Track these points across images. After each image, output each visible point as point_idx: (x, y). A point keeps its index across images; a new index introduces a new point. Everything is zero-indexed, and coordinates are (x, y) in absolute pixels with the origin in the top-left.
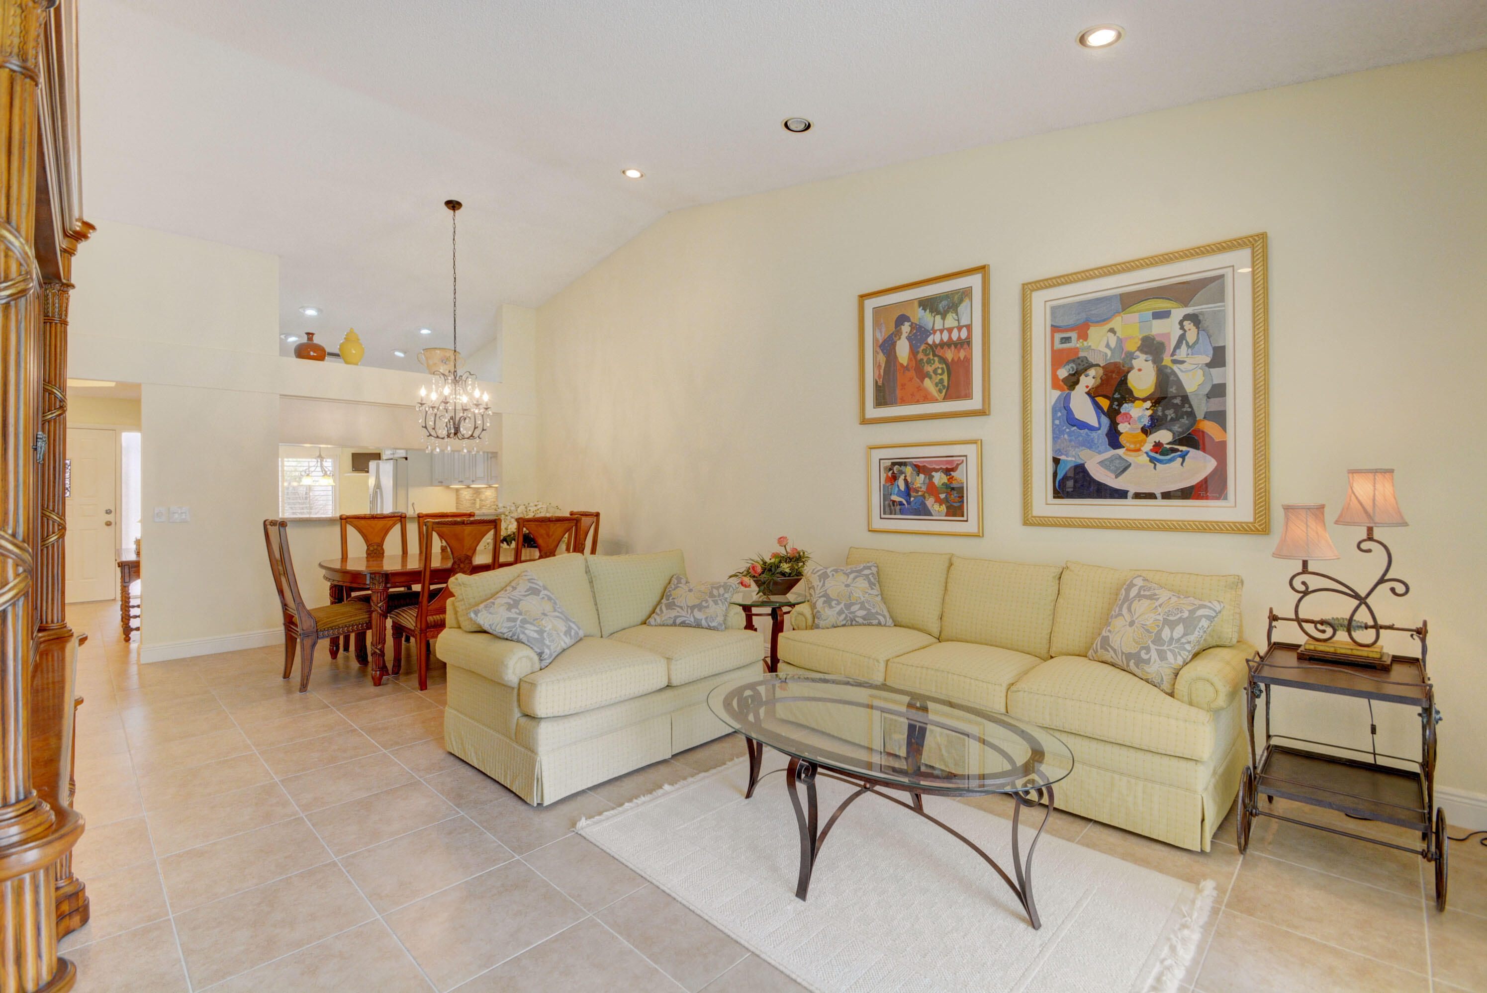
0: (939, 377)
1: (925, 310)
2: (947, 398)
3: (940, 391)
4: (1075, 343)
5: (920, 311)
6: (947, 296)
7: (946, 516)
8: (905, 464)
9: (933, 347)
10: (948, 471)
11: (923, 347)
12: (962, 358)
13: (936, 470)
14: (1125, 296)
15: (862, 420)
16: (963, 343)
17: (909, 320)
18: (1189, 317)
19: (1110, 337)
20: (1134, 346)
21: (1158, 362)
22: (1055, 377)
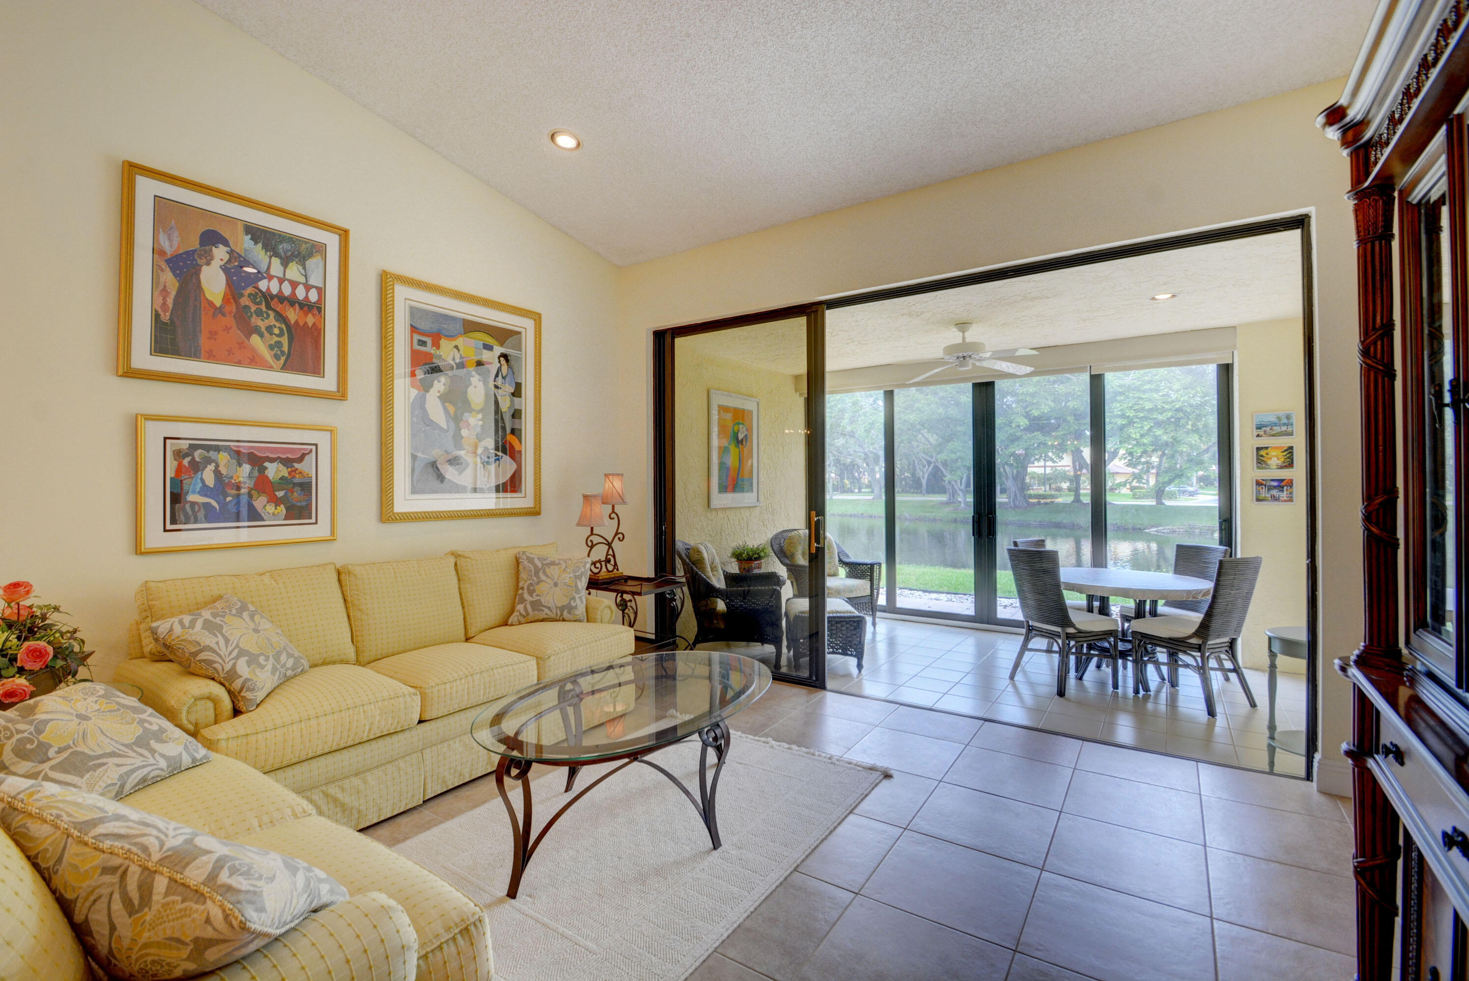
0: (276, 339)
1: (256, 243)
2: (285, 368)
3: (277, 357)
4: (429, 349)
5: (247, 239)
6: (291, 239)
7: (285, 519)
8: (217, 449)
9: (267, 297)
10: (287, 462)
11: (250, 290)
12: (310, 325)
13: (272, 460)
14: (463, 321)
15: (122, 369)
16: (312, 307)
17: (226, 243)
18: (504, 355)
19: (455, 353)
20: (471, 366)
21: (486, 384)
22: (414, 375)
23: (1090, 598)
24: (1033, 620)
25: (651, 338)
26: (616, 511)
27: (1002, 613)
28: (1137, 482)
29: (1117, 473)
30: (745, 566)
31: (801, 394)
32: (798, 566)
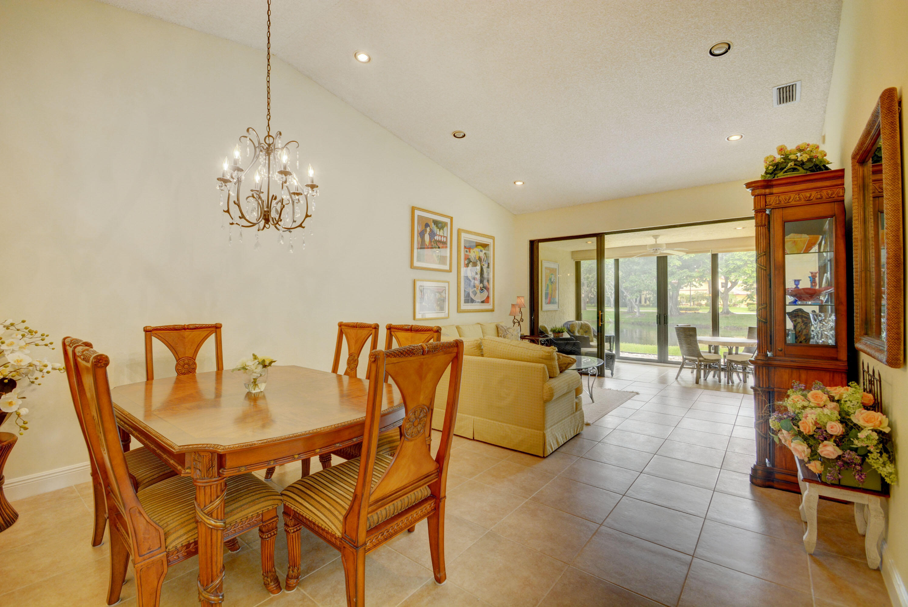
3: (438, 260)
6: (441, 222)
7: (439, 311)
10: (440, 293)
11: (433, 240)
14: (476, 242)
15: (412, 266)
16: (445, 243)
17: (429, 227)
18: (485, 253)
19: (474, 254)
20: (477, 258)
21: (481, 264)
22: (465, 263)
23: (710, 346)
24: (686, 355)
25: (529, 243)
26: (521, 310)
27: (670, 358)
28: (750, 300)
29: (738, 294)
30: (557, 335)
31: (574, 260)
32: (577, 336)
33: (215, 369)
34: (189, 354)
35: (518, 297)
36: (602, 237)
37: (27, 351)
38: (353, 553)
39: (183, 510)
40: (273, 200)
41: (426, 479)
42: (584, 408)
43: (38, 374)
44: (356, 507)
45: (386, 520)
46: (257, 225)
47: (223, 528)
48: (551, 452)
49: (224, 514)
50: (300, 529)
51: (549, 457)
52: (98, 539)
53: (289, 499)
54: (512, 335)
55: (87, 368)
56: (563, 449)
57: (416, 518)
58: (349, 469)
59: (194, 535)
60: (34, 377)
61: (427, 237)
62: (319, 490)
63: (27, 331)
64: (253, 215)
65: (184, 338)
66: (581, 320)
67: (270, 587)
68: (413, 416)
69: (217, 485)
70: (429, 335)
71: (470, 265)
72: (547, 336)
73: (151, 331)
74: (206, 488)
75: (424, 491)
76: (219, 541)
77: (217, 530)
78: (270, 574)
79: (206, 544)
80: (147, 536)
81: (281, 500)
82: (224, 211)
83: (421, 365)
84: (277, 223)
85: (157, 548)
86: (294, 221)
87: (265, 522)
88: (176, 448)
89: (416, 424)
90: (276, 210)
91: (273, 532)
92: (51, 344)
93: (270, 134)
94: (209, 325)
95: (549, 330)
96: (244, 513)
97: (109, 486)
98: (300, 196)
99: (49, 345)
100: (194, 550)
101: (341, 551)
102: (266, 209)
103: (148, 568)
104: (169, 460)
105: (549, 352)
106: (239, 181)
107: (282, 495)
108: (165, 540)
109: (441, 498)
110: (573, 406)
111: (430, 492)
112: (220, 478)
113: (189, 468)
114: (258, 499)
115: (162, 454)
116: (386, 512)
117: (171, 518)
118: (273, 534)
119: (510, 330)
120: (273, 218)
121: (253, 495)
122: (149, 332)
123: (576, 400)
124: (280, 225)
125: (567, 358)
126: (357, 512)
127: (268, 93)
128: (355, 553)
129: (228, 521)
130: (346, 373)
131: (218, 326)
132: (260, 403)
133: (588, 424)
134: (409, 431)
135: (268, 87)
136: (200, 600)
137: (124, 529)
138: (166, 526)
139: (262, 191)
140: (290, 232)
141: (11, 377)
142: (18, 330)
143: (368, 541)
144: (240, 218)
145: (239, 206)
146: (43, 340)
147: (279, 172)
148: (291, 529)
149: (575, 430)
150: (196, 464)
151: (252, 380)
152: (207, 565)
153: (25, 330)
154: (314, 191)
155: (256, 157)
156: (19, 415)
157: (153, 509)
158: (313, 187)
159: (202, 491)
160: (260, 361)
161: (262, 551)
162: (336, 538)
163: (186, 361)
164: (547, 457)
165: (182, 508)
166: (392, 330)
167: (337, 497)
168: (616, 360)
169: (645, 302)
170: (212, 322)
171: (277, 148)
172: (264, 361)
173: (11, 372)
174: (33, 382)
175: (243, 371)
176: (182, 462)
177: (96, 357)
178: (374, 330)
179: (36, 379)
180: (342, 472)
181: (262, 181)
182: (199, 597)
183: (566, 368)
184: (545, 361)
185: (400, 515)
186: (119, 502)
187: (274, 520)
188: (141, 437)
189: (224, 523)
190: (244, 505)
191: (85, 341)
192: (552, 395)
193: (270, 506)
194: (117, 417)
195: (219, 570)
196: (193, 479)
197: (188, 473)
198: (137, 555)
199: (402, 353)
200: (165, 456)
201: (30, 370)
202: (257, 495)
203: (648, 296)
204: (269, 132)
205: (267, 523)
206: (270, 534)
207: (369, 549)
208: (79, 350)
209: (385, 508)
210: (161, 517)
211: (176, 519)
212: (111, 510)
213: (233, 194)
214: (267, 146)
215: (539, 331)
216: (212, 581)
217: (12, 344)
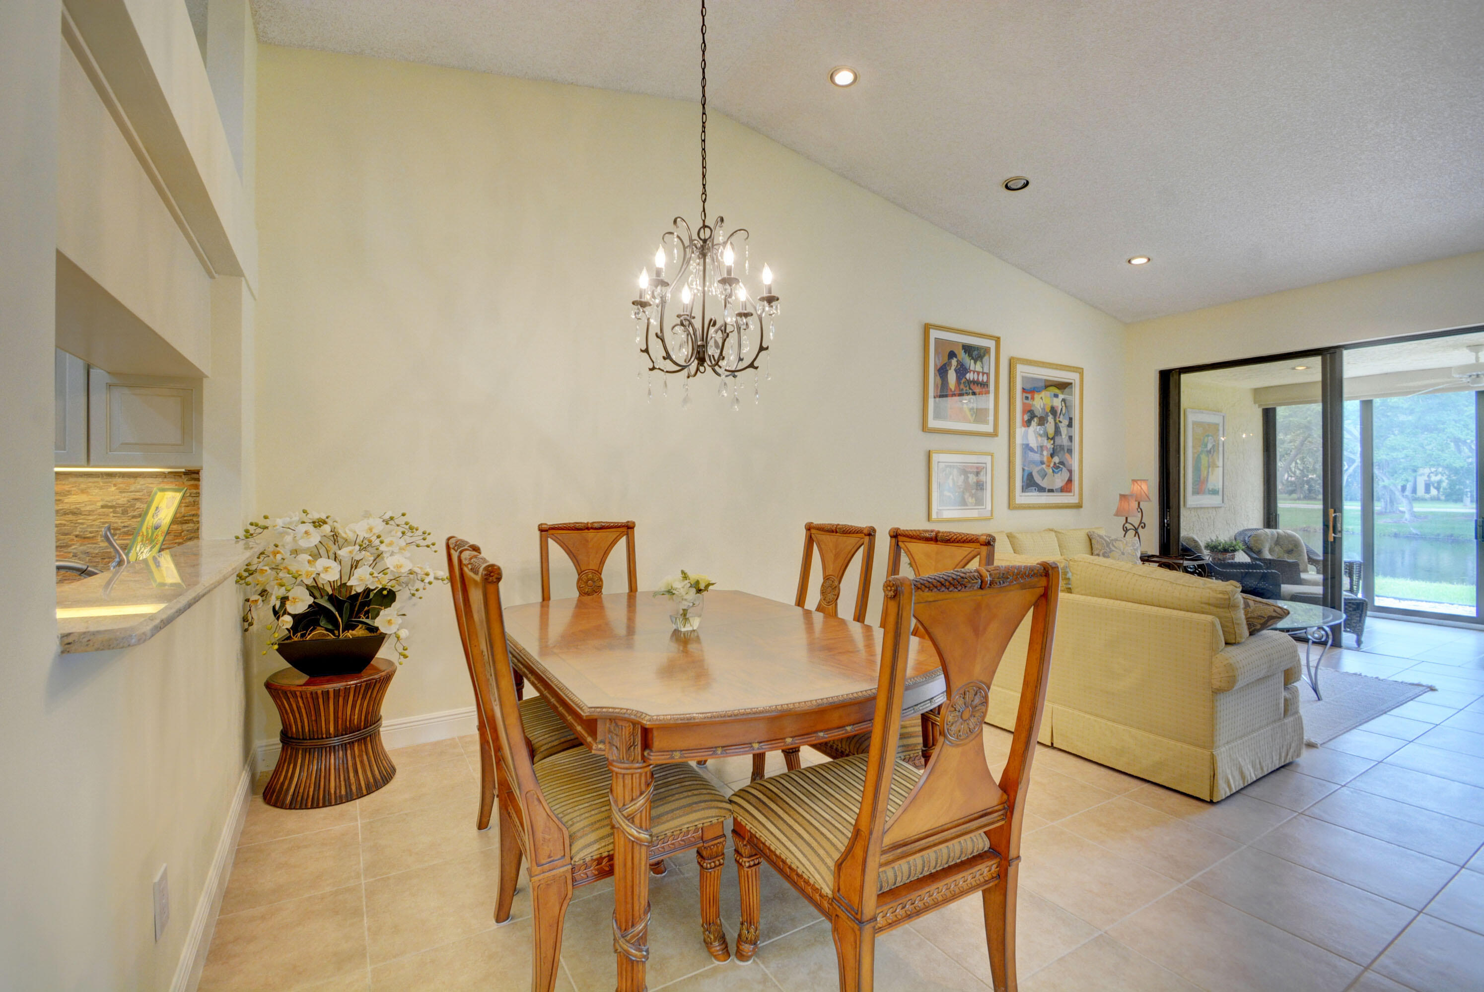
0: (972, 405)
3: (972, 415)
6: (979, 348)
8: (953, 467)
11: (964, 380)
13: (971, 473)
14: (1046, 381)
15: (925, 428)
16: (985, 385)
17: (956, 357)
18: (1064, 400)
19: (1041, 402)
20: (1048, 410)
21: (1055, 421)
22: (1023, 419)
25: (1158, 375)
26: (1141, 507)
30: (1220, 556)
31: (1260, 406)
32: (1270, 560)
33: (627, 590)
34: (593, 566)
35: (1134, 481)
36: (1337, 355)
37: (407, 554)
38: (853, 929)
39: (593, 803)
40: (711, 327)
41: (983, 819)
42: (1302, 711)
43: (418, 584)
44: (858, 851)
45: (908, 881)
46: (686, 370)
47: (649, 843)
48: (1228, 794)
49: (650, 819)
50: (759, 863)
51: (1223, 803)
52: (485, 820)
53: (742, 811)
54: (1123, 554)
55: (475, 582)
56: (1255, 791)
57: (962, 887)
58: (835, 776)
59: (608, 845)
60: (415, 588)
61: (952, 376)
62: (790, 806)
63: (407, 527)
64: (682, 353)
65: (587, 541)
66: (1275, 526)
67: (713, 949)
68: (961, 702)
69: (641, 774)
70: (970, 550)
71: (1034, 423)
72: (1199, 558)
73: (546, 531)
74: (626, 776)
75: (979, 842)
76: (643, 863)
77: (641, 845)
78: (713, 928)
79: (625, 865)
80: (547, 837)
81: (730, 810)
82: (642, 351)
83: (978, 607)
84: (717, 364)
85: (559, 857)
86: (741, 359)
87: (707, 841)
88: (587, 710)
89: (966, 715)
90: (716, 342)
91: (719, 860)
92: (433, 544)
93: (706, 224)
94: (618, 523)
95: (1202, 544)
96: (676, 822)
97: (499, 750)
98: (749, 318)
99: (431, 546)
100: (607, 869)
101: (830, 920)
102: (699, 343)
103: (548, 885)
104: (576, 724)
105: (1222, 592)
106: (663, 302)
107: (731, 802)
108: (571, 845)
109: (1010, 858)
110: (1278, 704)
111: (988, 845)
112: (645, 765)
113: (601, 742)
114: (696, 803)
115: (567, 715)
116: (910, 868)
117: (578, 813)
118: (717, 863)
119: (1116, 544)
120: (709, 356)
121: (688, 796)
122: (545, 531)
123: (1284, 694)
124: (720, 367)
125: (1266, 607)
126: (860, 860)
127: (704, 159)
128: (858, 933)
129: (655, 831)
130: (819, 609)
131: (631, 525)
132: (692, 647)
133: (1311, 745)
134: (953, 728)
135: (704, 149)
136: (616, 951)
137: (518, 817)
138: (572, 825)
139: (693, 315)
140: (735, 376)
141: (390, 587)
142: (398, 525)
143: (879, 914)
144: (664, 358)
145: (663, 341)
146: (424, 539)
147: (719, 281)
148: (746, 862)
149: (1283, 755)
150: (612, 737)
151: (681, 612)
152: (626, 898)
153: (405, 526)
154: (772, 307)
155: (686, 261)
156: (398, 638)
157: (554, 794)
158: (771, 300)
159: (620, 780)
160: (692, 583)
161: (701, 887)
162: (821, 895)
163: (590, 576)
164: (1218, 802)
165: (591, 799)
166: (900, 538)
167: (822, 825)
168: (1369, 613)
169: (1427, 490)
170: (622, 519)
171: (716, 245)
172: (697, 582)
173: (391, 580)
174: (413, 595)
175: (667, 596)
176: (593, 733)
177: (486, 568)
178: (867, 539)
179: (417, 590)
180: (824, 780)
181: (694, 300)
182: (614, 945)
183: (1264, 626)
184: (1215, 610)
185: (933, 877)
186: (512, 777)
187: (719, 841)
188: (539, 685)
189: (651, 835)
190: (677, 809)
191: (472, 543)
192: (1232, 681)
193: (715, 817)
194: (511, 653)
195: (642, 912)
196: (608, 759)
197: (600, 750)
198: (534, 863)
199: (942, 585)
200: (569, 718)
201: (410, 579)
202: (695, 797)
203: (1434, 478)
204: (704, 221)
205: (710, 844)
206: (714, 862)
207: (881, 929)
208: (466, 555)
209: (908, 862)
210: (564, 808)
211: (583, 816)
212: (502, 785)
213: (654, 322)
214: (701, 243)
215: (1180, 547)
216: (633, 925)
217: (391, 544)
